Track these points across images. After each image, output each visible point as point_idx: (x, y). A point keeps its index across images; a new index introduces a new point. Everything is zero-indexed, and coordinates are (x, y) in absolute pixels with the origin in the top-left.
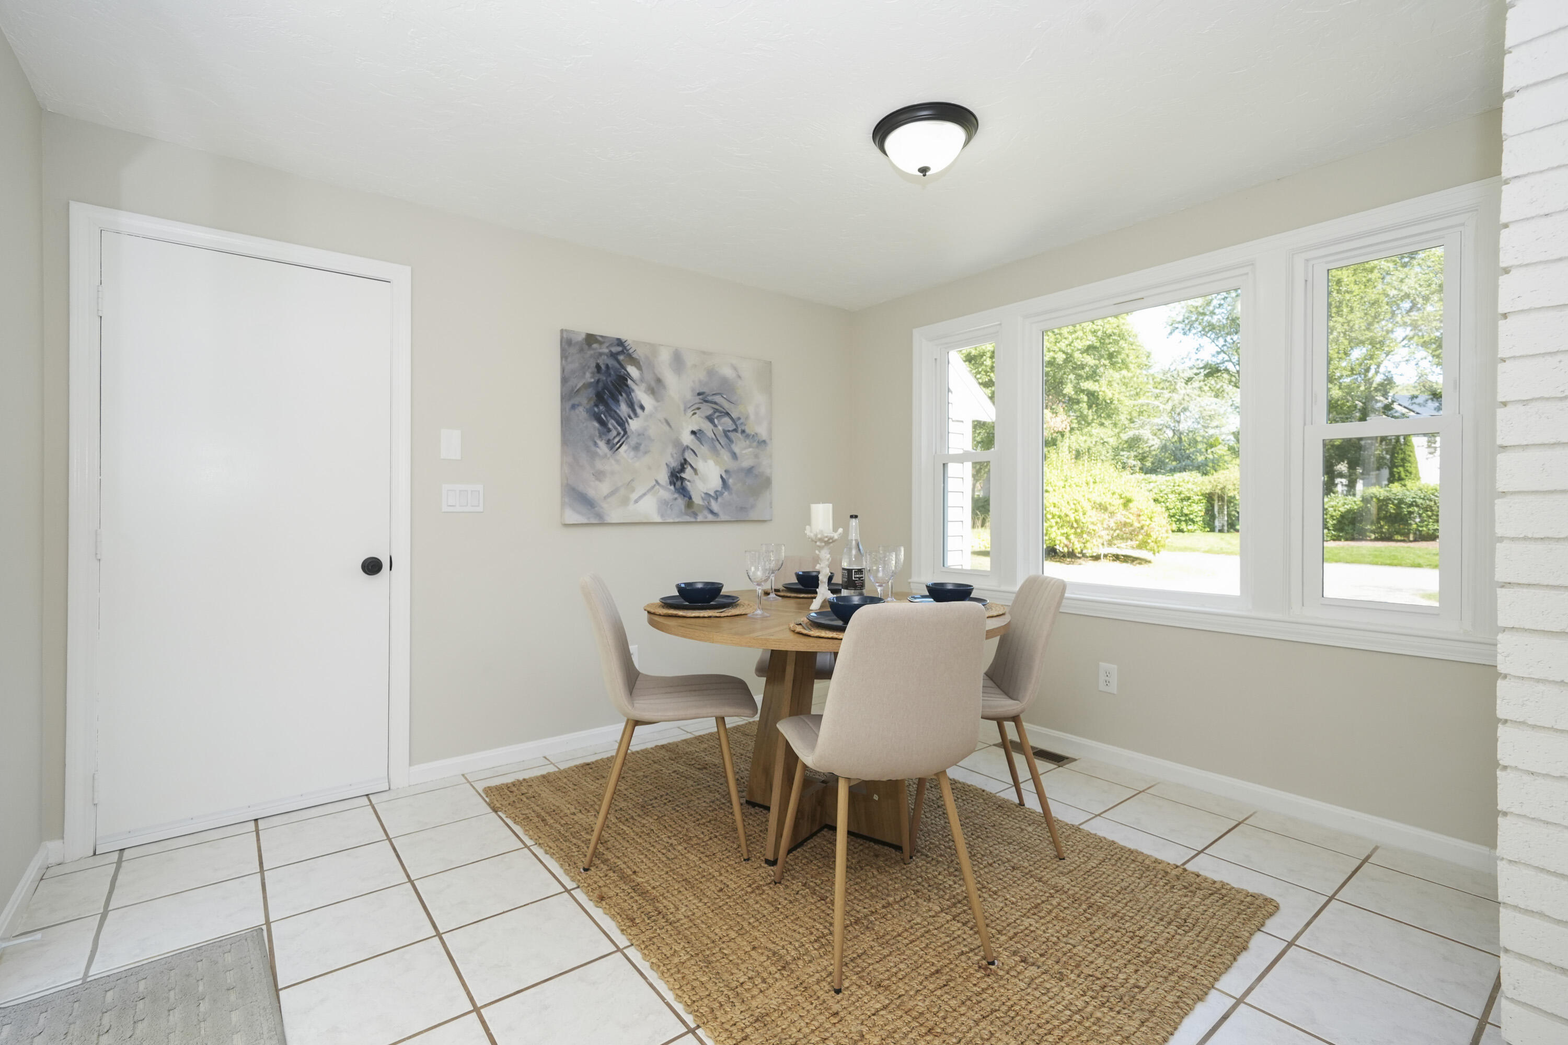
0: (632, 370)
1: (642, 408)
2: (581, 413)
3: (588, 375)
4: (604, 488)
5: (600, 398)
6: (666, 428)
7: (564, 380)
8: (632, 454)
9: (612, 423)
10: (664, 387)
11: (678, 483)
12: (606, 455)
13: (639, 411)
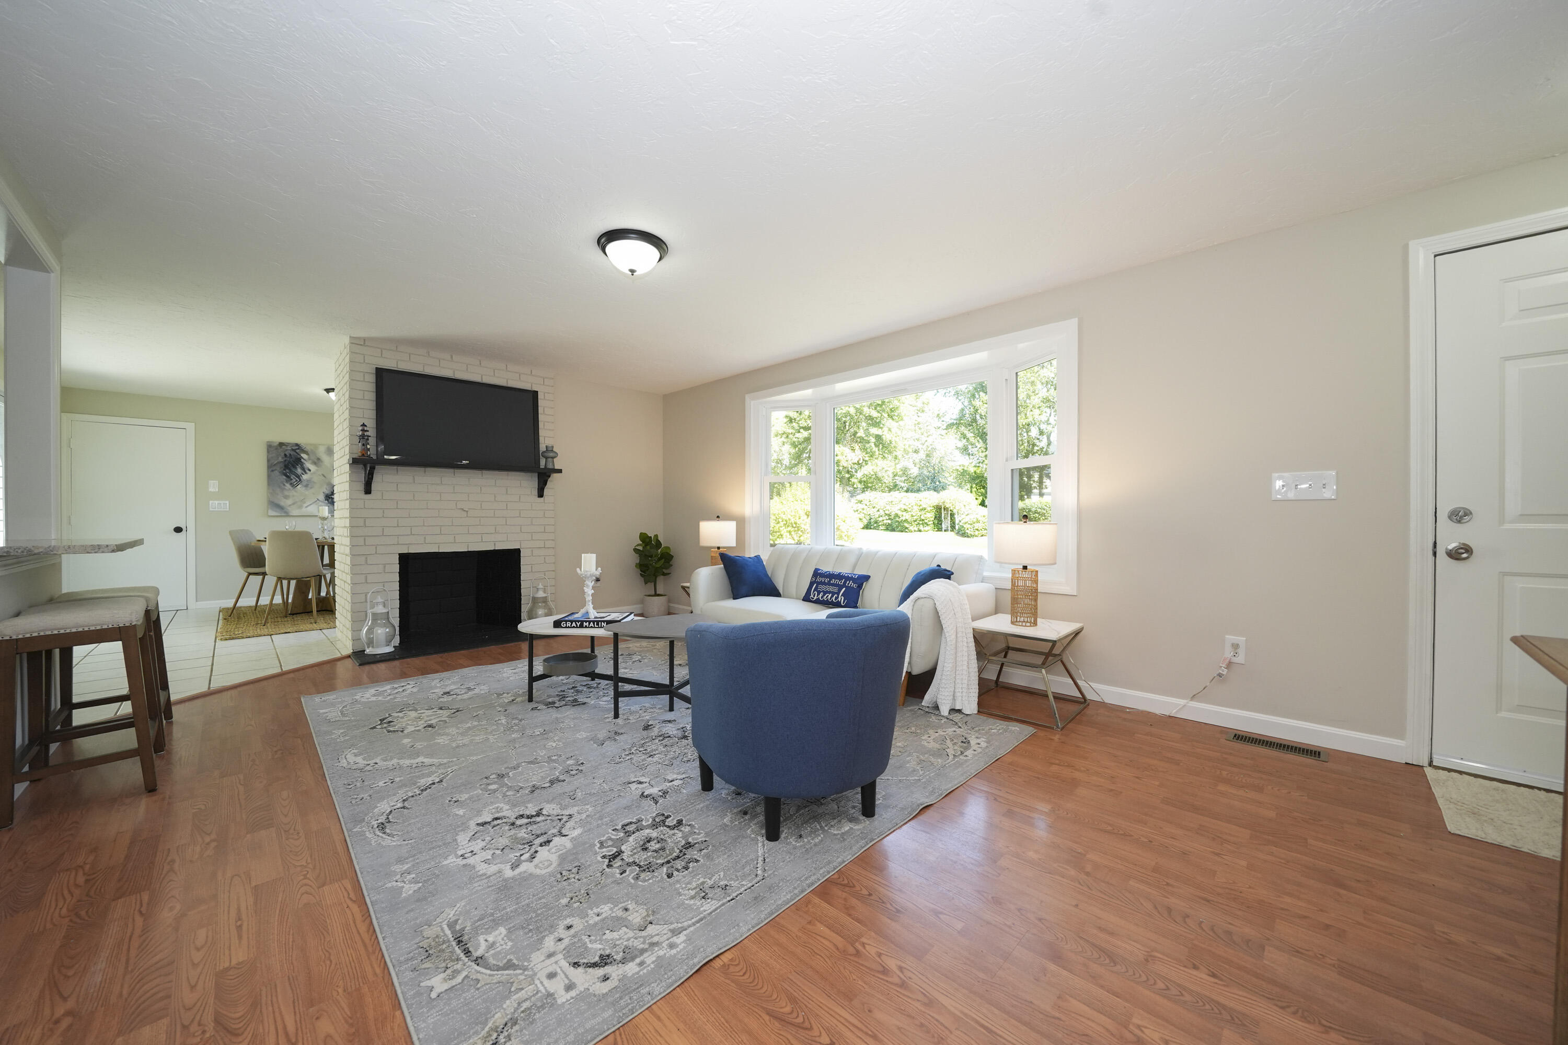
0: (304, 456)
1: (310, 470)
2: (277, 473)
3: (280, 458)
4: (289, 502)
5: (286, 467)
6: (323, 478)
7: (268, 461)
8: (304, 488)
9: (292, 477)
10: (322, 462)
11: (330, 500)
12: (290, 489)
13: (307, 471)
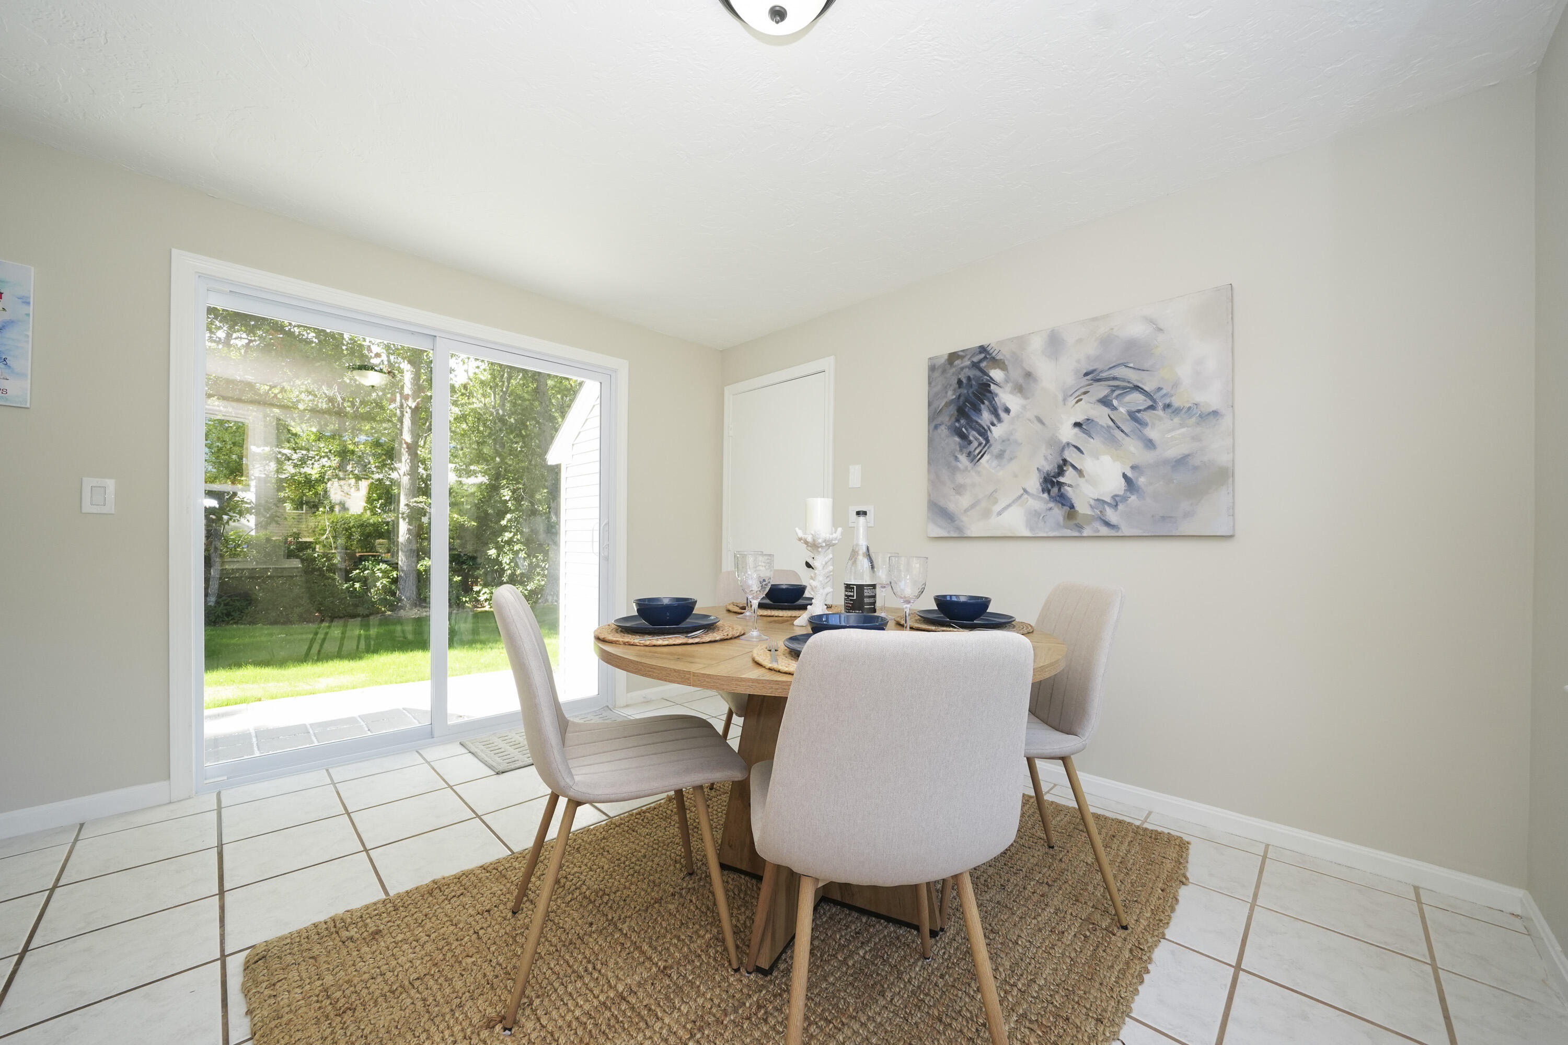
0: (996, 374)
1: (1007, 411)
2: (943, 431)
3: (950, 393)
4: (965, 501)
5: (961, 412)
6: (1038, 426)
7: (930, 404)
8: (995, 463)
9: (973, 435)
10: (1035, 380)
11: (1055, 490)
12: (966, 469)
13: (1003, 415)
